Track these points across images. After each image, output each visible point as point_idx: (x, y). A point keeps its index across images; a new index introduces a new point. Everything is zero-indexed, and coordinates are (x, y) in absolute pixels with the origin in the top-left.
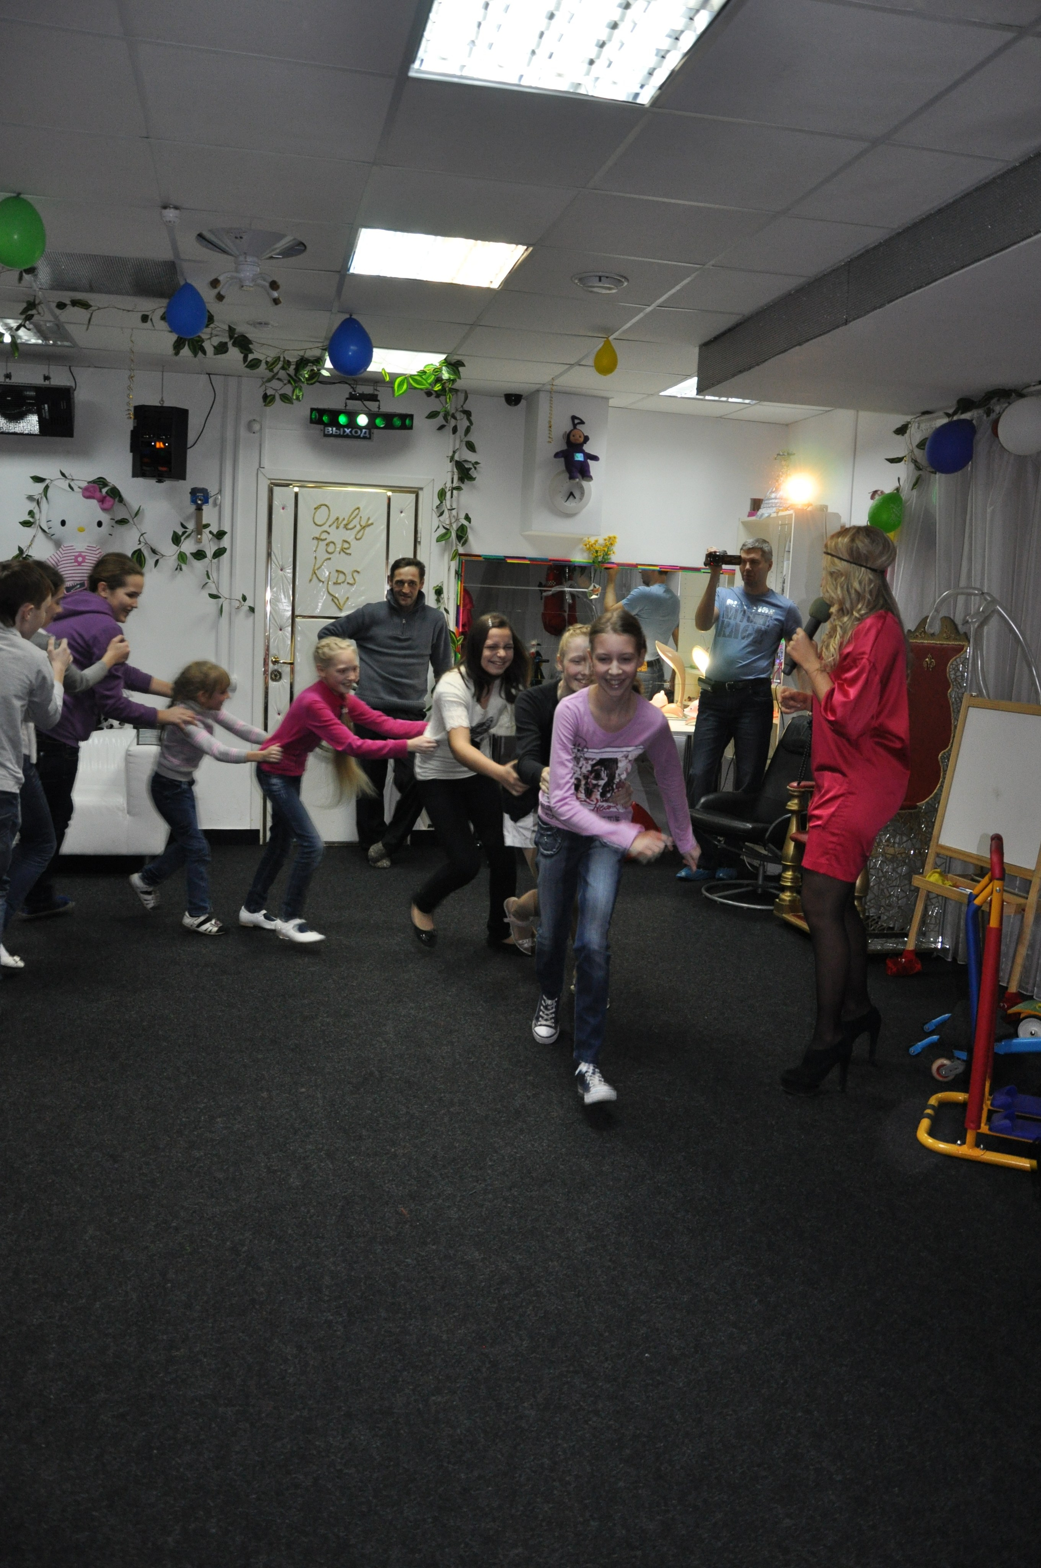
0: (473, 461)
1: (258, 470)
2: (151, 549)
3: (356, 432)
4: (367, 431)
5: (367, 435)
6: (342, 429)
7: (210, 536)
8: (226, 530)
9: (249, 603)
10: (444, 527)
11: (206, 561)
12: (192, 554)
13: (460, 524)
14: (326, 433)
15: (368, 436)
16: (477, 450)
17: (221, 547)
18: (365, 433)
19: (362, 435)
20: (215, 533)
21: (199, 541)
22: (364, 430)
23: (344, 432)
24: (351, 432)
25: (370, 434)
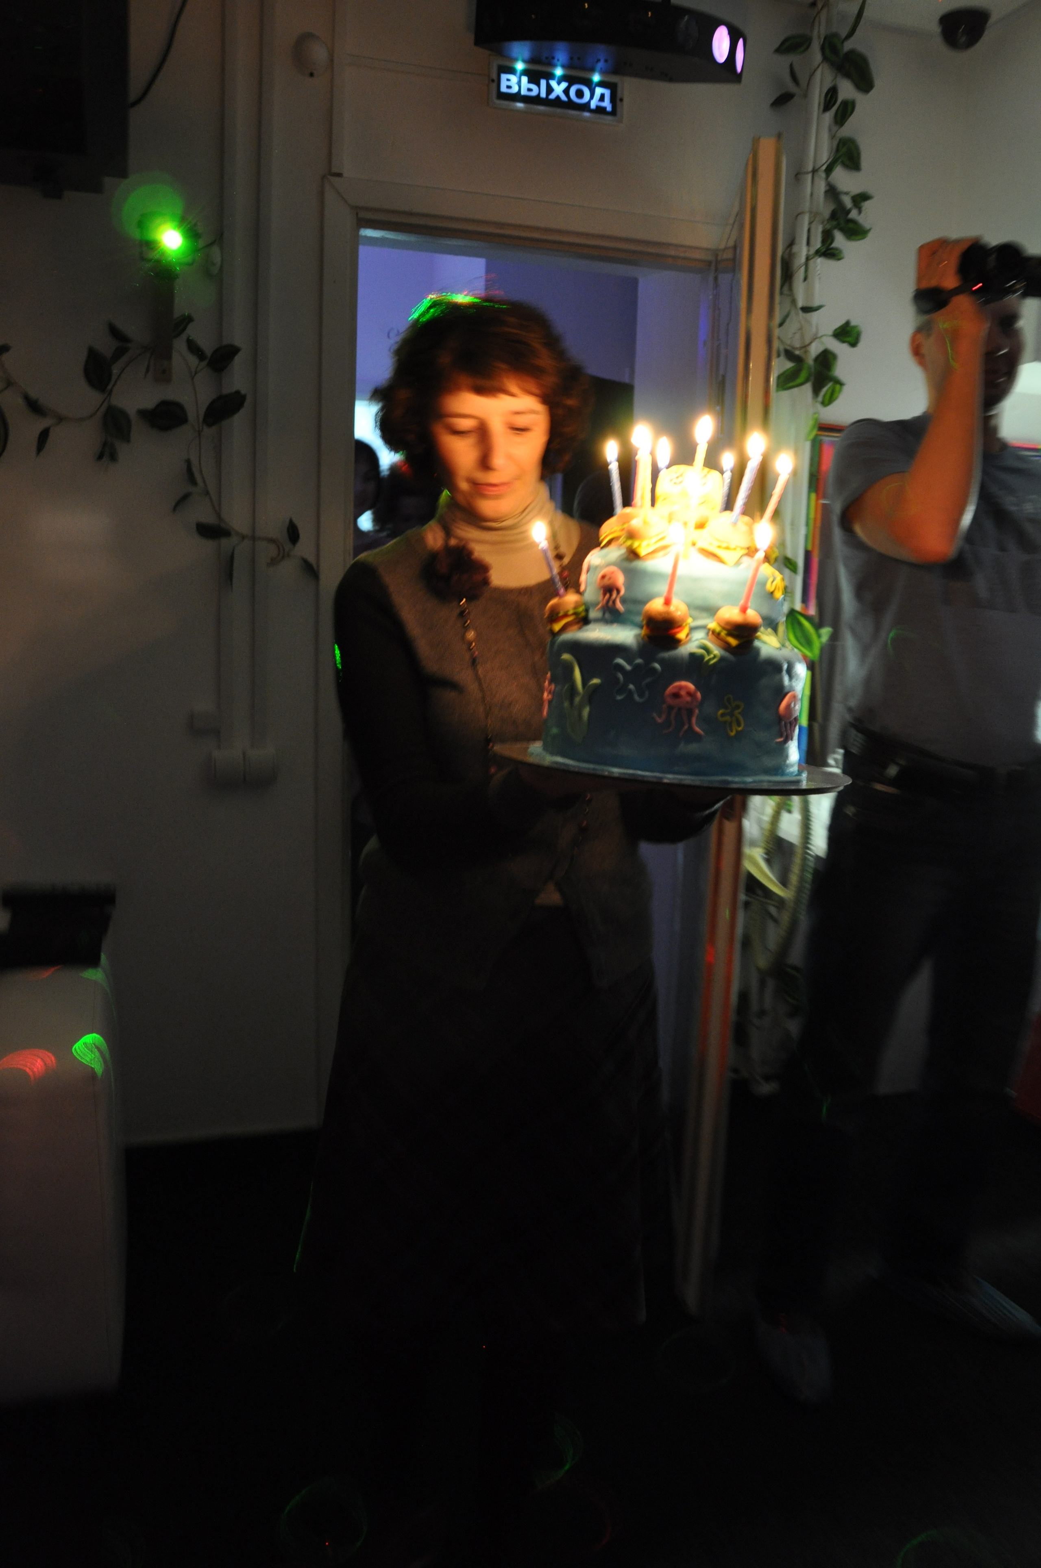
0: (856, 190)
1: (323, 177)
2: (27, 398)
3: (580, 94)
4: (607, 93)
5: (607, 104)
6: (543, 83)
7: (193, 360)
8: (237, 342)
9: (304, 548)
10: (789, 355)
11: (184, 432)
12: (144, 414)
13: (821, 349)
14: (503, 89)
15: (609, 109)
16: (864, 163)
17: (226, 391)
18: (602, 98)
19: (593, 105)
20: (209, 352)
21: (164, 376)
22: (599, 91)
23: (550, 90)
24: (566, 91)
25: (613, 100)
